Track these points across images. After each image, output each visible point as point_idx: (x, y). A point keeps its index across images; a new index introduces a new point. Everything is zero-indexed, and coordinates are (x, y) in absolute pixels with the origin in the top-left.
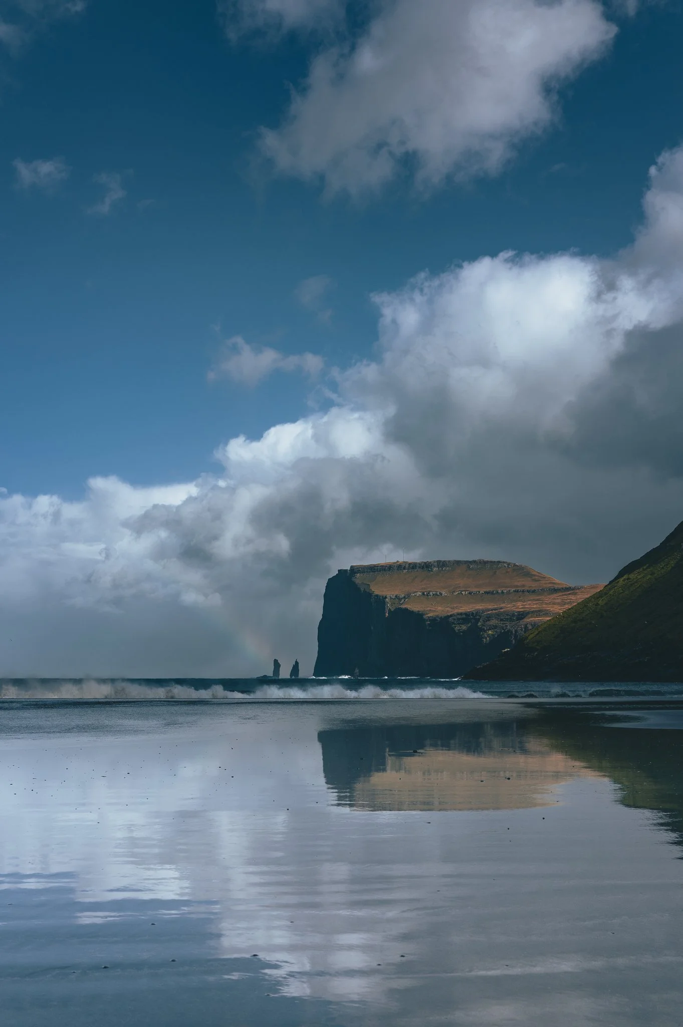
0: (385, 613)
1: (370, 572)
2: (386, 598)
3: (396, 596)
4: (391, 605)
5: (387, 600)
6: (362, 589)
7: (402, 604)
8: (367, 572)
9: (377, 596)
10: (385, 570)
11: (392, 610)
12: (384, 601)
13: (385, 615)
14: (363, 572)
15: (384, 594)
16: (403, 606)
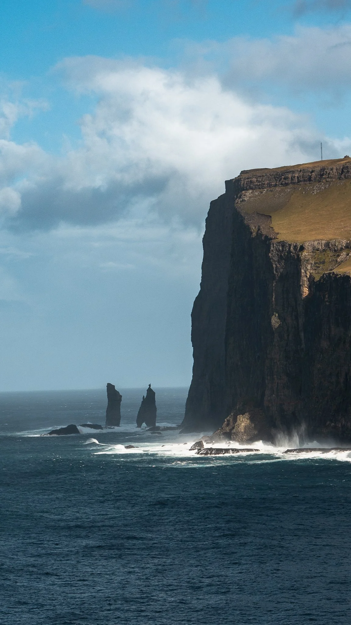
0: (299, 287)
1: (276, 185)
2: (302, 248)
3: (327, 245)
4: (316, 266)
5: (305, 253)
6: (253, 228)
7: (340, 263)
8: (270, 185)
9: (283, 244)
10: (310, 179)
11: (317, 279)
12: (298, 256)
13: (300, 293)
14: (261, 187)
15: (299, 239)
16: (339, 271)
